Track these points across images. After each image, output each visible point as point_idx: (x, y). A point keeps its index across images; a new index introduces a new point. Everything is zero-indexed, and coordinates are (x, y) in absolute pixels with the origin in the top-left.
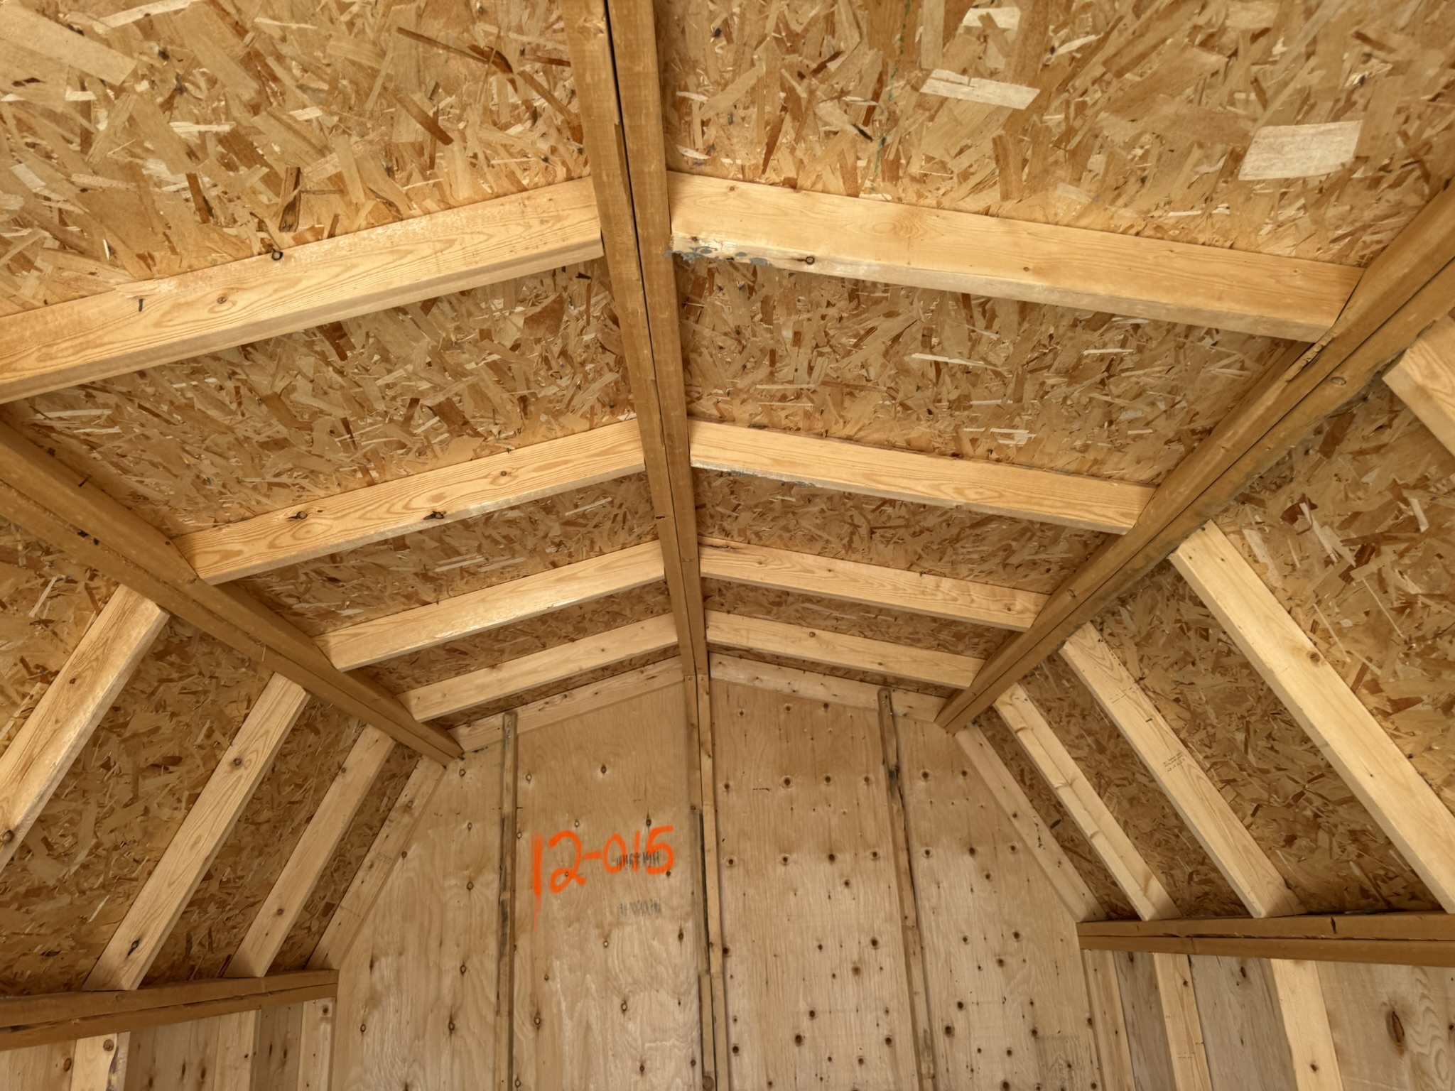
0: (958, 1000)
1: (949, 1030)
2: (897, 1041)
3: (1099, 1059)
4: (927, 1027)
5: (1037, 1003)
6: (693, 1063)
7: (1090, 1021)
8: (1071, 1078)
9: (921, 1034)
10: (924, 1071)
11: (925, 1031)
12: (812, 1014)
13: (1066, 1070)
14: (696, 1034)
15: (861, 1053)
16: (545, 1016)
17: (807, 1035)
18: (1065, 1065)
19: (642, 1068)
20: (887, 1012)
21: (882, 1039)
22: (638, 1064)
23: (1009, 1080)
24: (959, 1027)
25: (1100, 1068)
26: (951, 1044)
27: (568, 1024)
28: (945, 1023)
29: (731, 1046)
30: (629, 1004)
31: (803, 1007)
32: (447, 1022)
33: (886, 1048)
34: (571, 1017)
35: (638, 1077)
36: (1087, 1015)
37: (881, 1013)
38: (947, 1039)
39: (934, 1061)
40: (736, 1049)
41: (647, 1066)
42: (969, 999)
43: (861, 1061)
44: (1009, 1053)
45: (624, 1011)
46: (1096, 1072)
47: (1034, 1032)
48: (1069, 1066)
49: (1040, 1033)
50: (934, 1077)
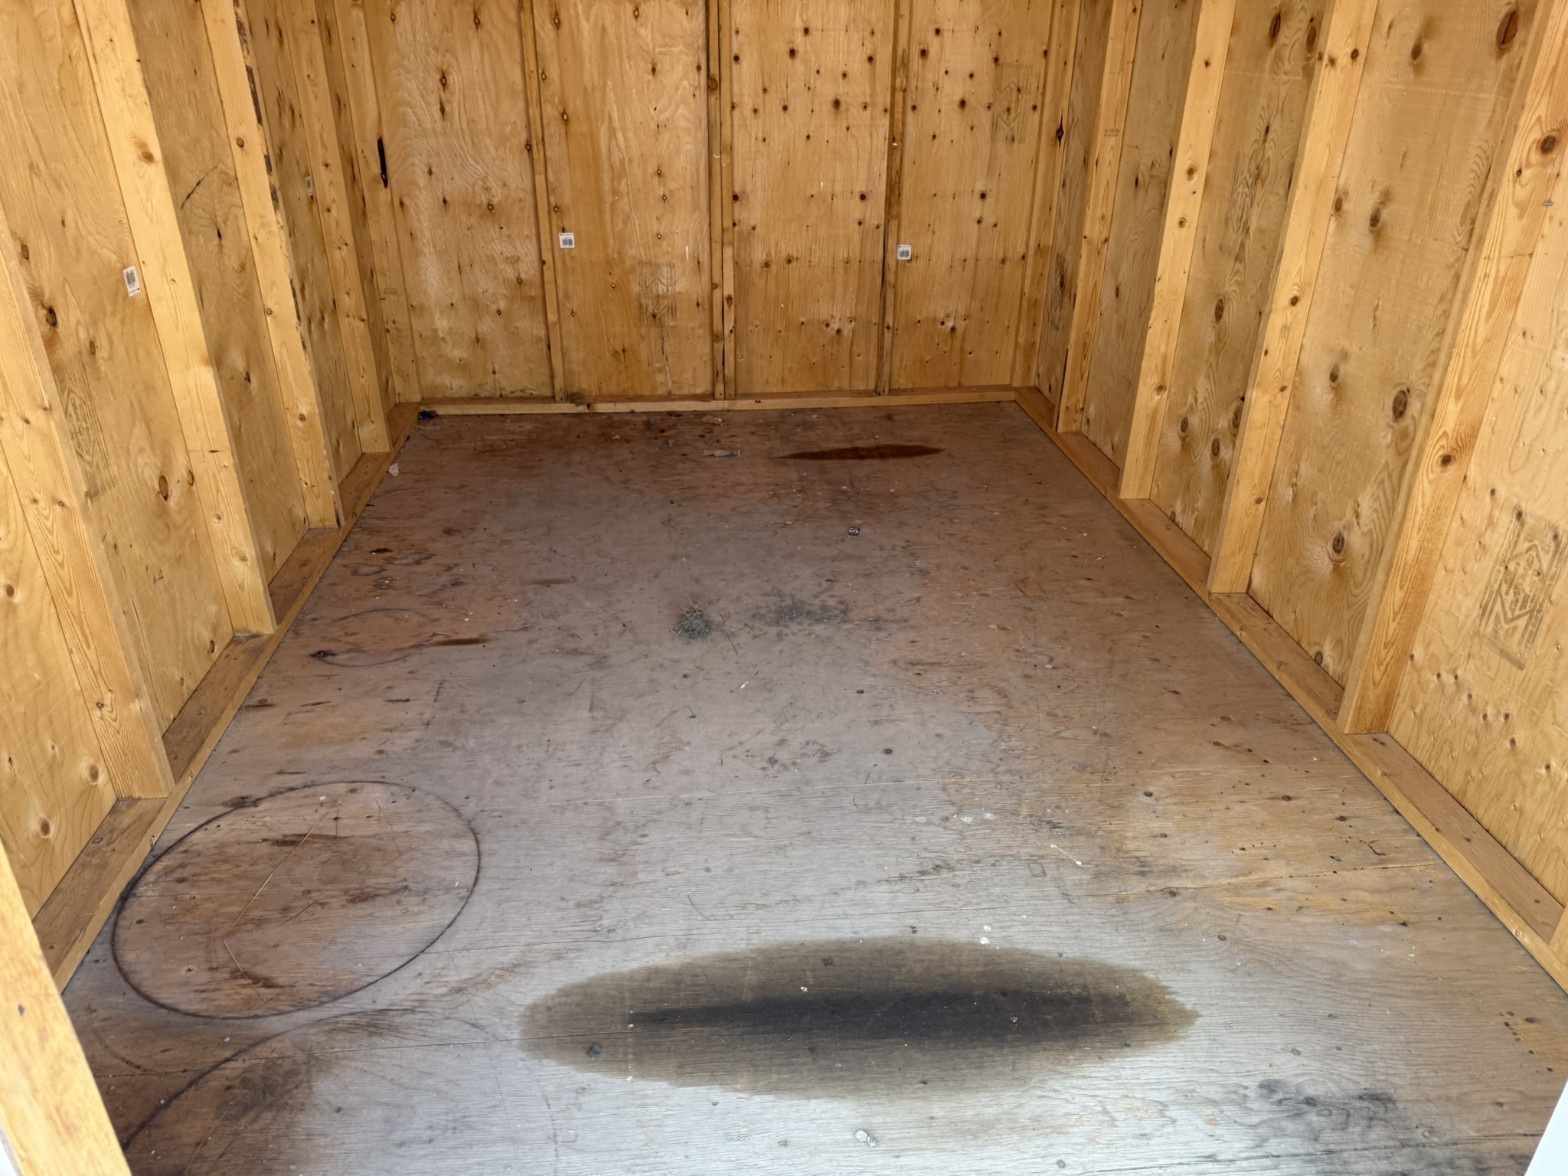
0: (937, 26)
1: (924, 53)
2: (878, 59)
3: (1044, 86)
4: (906, 47)
5: (1003, 34)
6: (699, 68)
7: (1046, 53)
8: (1018, 100)
9: (900, 52)
10: (898, 84)
11: (904, 51)
12: (806, 31)
13: (1015, 92)
14: (701, 42)
15: (845, 68)
16: (563, 16)
17: (800, 50)
18: (1015, 89)
19: (654, 70)
20: (873, 33)
21: (865, 57)
22: (650, 67)
23: (967, 97)
24: (933, 51)
25: (1043, 94)
26: (924, 65)
27: (585, 26)
28: (922, 47)
29: (733, 55)
30: (641, 11)
31: (799, 24)
32: (472, 16)
33: (867, 65)
34: (588, 20)
35: (651, 77)
36: (1045, 48)
37: (867, 34)
38: (921, 61)
39: (907, 77)
40: (737, 58)
41: (658, 68)
42: (946, 26)
43: (844, 75)
44: (971, 76)
45: (636, 17)
46: (1040, 97)
47: (996, 60)
48: (1019, 90)
49: (1001, 60)
50: (905, 91)
